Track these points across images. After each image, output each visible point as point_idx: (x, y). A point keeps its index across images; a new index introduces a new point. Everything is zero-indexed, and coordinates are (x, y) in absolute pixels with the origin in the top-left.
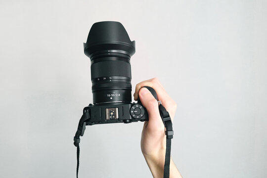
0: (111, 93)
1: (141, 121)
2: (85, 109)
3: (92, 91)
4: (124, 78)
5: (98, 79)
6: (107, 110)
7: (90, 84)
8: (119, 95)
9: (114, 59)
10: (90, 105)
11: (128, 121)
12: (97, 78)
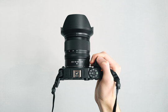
0: (77, 60)
1: (96, 79)
2: (60, 70)
4: (86, 51)
5: (69, 51)
6: (74, 71)
7: (64, 54)
8: (82, 62)
9: (80, 38)
10: (63, 67)
11: (87, 79)
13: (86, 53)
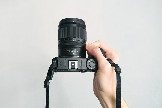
2: (54, 60)
3: (58, 48)
7: (57, 43)
11: (84, 71)
12: (63, 39)
13: (81, 42)
